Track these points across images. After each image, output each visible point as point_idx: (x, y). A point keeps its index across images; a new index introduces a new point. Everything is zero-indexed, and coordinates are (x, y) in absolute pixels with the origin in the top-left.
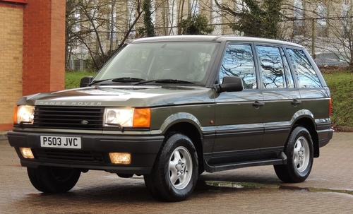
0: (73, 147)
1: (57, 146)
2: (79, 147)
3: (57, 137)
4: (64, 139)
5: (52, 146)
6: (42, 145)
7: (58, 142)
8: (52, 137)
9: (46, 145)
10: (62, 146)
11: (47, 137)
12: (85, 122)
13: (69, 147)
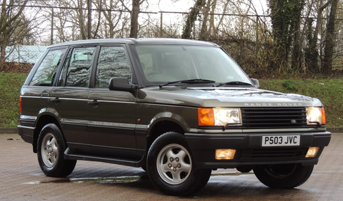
0: (293, 144)
1: (278, 145)
2: (298, 144)
3: (278, 137)
4: (285, 138)
5: (274, 145)
6: (263, 145)
7: (279, 141)
8: (274, 137)
9: (268, 144)
10: (283, 144)
11: (269, 137)
12: (294, 121)
13: (289, 144)
